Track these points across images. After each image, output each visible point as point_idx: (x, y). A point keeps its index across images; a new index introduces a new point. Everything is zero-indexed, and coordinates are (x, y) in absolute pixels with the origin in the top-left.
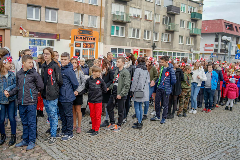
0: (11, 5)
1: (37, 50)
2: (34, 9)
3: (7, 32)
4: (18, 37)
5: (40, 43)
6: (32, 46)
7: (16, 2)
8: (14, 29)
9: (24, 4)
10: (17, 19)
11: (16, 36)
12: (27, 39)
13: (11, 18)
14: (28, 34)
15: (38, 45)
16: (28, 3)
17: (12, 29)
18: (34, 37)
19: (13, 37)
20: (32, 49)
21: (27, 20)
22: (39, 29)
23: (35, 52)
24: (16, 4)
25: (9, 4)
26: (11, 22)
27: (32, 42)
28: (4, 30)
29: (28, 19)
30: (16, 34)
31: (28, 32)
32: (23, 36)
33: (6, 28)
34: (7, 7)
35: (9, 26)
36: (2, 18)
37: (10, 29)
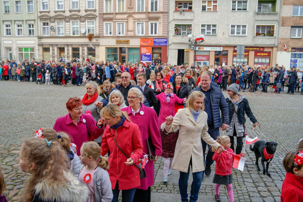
0: (279, 29)
1: (297, 62)
2: (297, 29)
3: (275, 49)
4: (282, 52)
5: (300, 56)
6: (293, 59)
7: (282, 26)
8: (280, 46)
9: (289, 26)
10: (283, 39)
11: (281, 52)
12: (290, 53)
13: (278, 38)
14: (291, 50)
15: (298, 58)
16: (292, 25)
17: (279, 46)
18: (295, 51)
19: (279, 52)
20: (293, 61)
21: (290, 39)
22: (300, 45)
23: (295, 64)
24: (283, 27)
25: (277, 28)
26: (278, 41)
27: (294, 56)
28: (272, 48)
29: (291, 37)
30: (281, 50)
31: (291, 48)
32: (286, 51)
33: (274, 46)
34: (276, 30)
35: (276, 45)
36: (272, 39)
37: (277, 47)
